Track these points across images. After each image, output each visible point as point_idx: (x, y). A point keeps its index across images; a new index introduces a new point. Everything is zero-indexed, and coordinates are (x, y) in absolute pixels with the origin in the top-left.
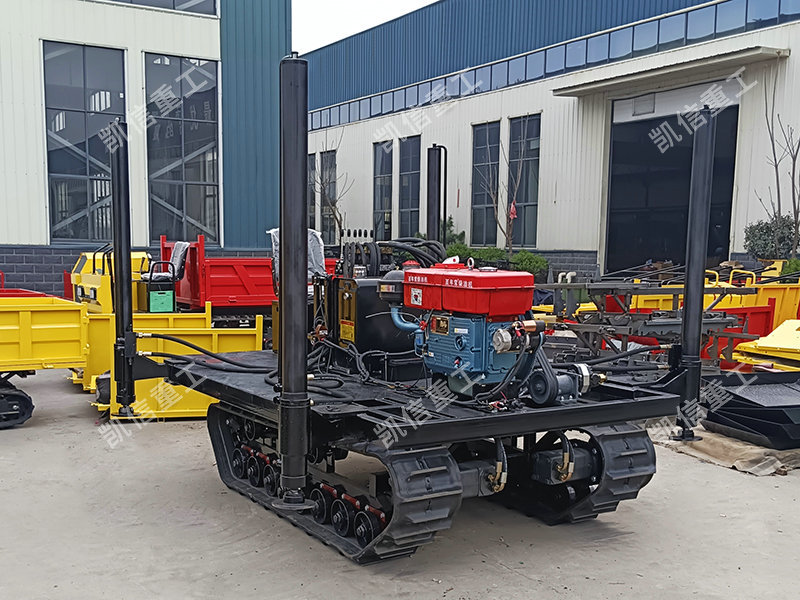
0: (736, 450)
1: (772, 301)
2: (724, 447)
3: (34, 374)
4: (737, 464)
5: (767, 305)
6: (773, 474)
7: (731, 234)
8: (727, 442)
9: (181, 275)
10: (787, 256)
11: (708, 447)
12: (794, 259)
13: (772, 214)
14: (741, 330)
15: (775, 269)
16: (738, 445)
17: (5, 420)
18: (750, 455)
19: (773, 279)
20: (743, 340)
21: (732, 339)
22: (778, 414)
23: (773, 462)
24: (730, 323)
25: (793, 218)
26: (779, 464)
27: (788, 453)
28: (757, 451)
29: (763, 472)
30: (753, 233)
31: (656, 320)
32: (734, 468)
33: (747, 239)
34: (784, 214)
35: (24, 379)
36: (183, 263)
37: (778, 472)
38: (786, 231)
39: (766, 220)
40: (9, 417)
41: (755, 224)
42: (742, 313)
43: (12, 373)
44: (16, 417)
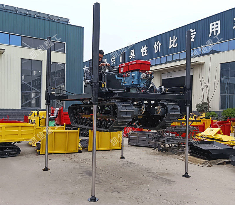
0: (198, 161)
1: (204, 123)
2: (195, 160)
3: (21, 142)
4: (199, 164)
5: (203, 124)
6: (208, 167)
7: (192, 106)
8: (196, 158)
9: (57, 117)
10: (206, 112)
11: (191, 160)
12: (208, 112)
13: (202, 101)
14: (197, 131)
15: (204, 115)
16: (199, 159)
17: (13, 154)
18: (202, 162)
19: (203, 118)
20: (198, 133)
21: (195, 133)
22: (208, 151)
23: (208, 164)
24: (195, 129)
25: (207, 102)
26: (209, 164)
27: (211, 161)
28: (204, 161)
29: (205, 166)
30: (198, 106)
31: (177, 128)
32: (198, 165)
33: (196, 107)
34: (205, 101)
35: (19, 144)
36: (57, 114)
37: (209, 166)
38: (206, 106)
39: (201, 103)
40: (14, 154)
41: (198, 104)
42: (197, 126)
43: (15, 142)
44: (16, 153)
